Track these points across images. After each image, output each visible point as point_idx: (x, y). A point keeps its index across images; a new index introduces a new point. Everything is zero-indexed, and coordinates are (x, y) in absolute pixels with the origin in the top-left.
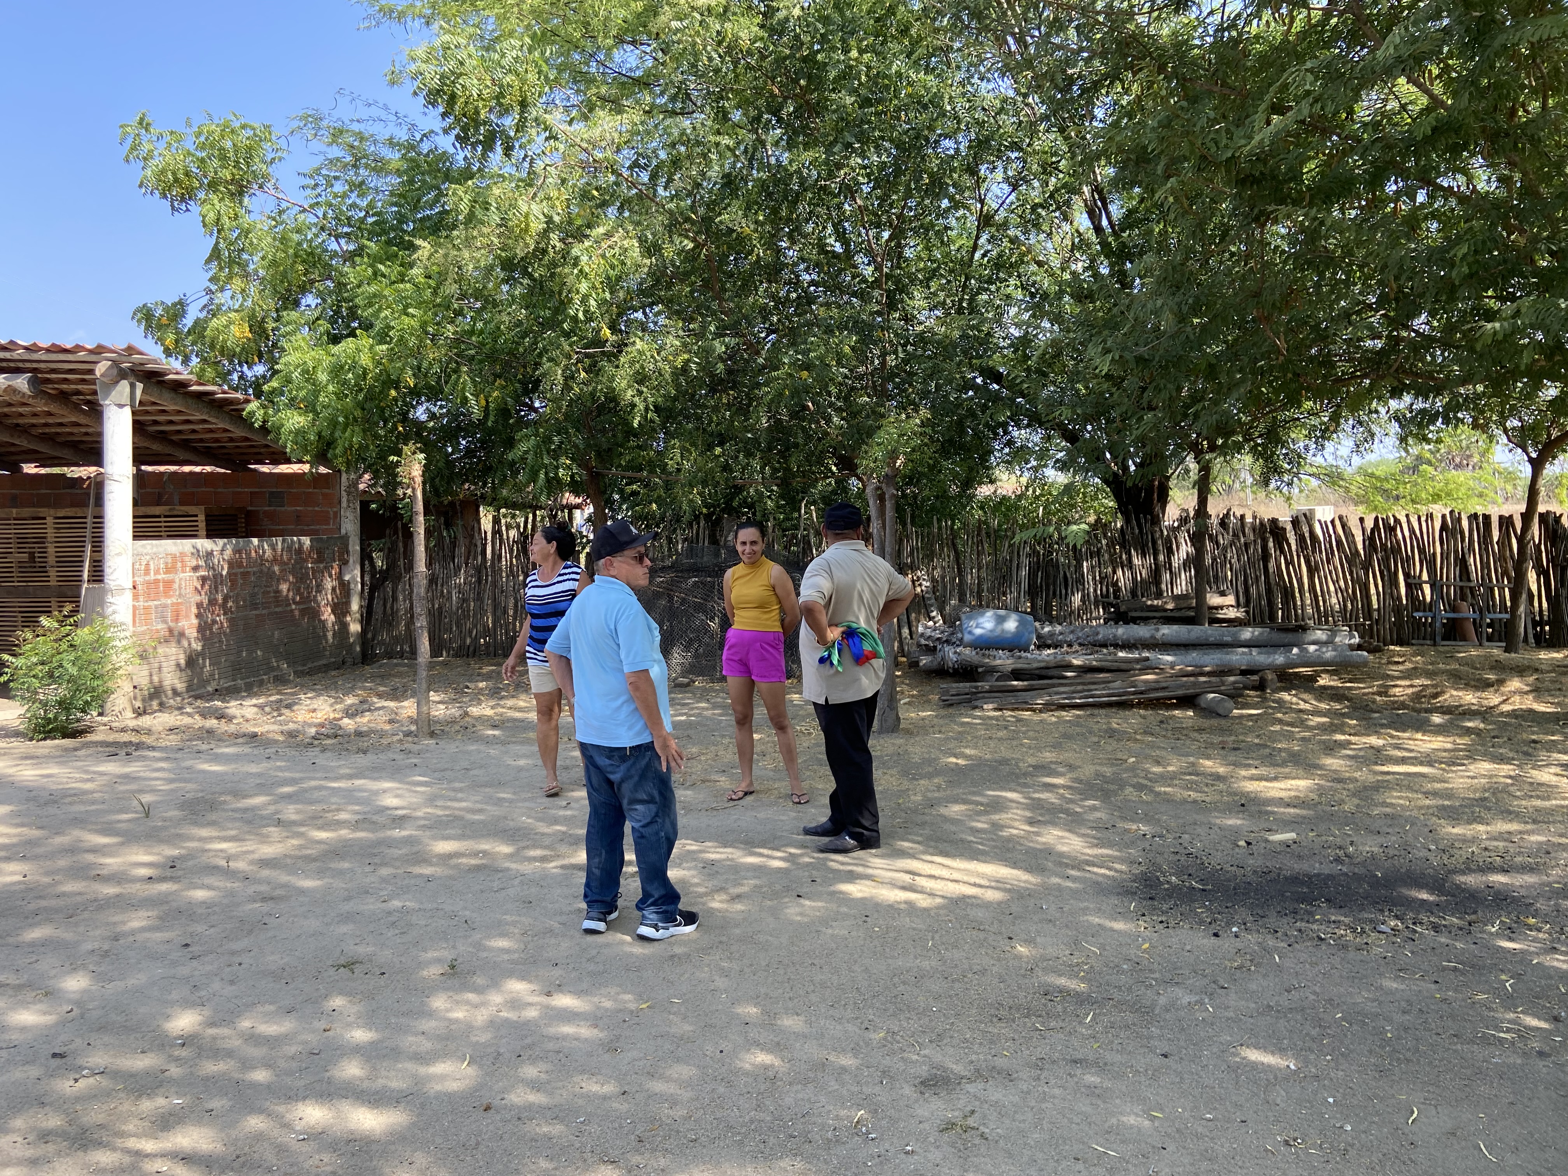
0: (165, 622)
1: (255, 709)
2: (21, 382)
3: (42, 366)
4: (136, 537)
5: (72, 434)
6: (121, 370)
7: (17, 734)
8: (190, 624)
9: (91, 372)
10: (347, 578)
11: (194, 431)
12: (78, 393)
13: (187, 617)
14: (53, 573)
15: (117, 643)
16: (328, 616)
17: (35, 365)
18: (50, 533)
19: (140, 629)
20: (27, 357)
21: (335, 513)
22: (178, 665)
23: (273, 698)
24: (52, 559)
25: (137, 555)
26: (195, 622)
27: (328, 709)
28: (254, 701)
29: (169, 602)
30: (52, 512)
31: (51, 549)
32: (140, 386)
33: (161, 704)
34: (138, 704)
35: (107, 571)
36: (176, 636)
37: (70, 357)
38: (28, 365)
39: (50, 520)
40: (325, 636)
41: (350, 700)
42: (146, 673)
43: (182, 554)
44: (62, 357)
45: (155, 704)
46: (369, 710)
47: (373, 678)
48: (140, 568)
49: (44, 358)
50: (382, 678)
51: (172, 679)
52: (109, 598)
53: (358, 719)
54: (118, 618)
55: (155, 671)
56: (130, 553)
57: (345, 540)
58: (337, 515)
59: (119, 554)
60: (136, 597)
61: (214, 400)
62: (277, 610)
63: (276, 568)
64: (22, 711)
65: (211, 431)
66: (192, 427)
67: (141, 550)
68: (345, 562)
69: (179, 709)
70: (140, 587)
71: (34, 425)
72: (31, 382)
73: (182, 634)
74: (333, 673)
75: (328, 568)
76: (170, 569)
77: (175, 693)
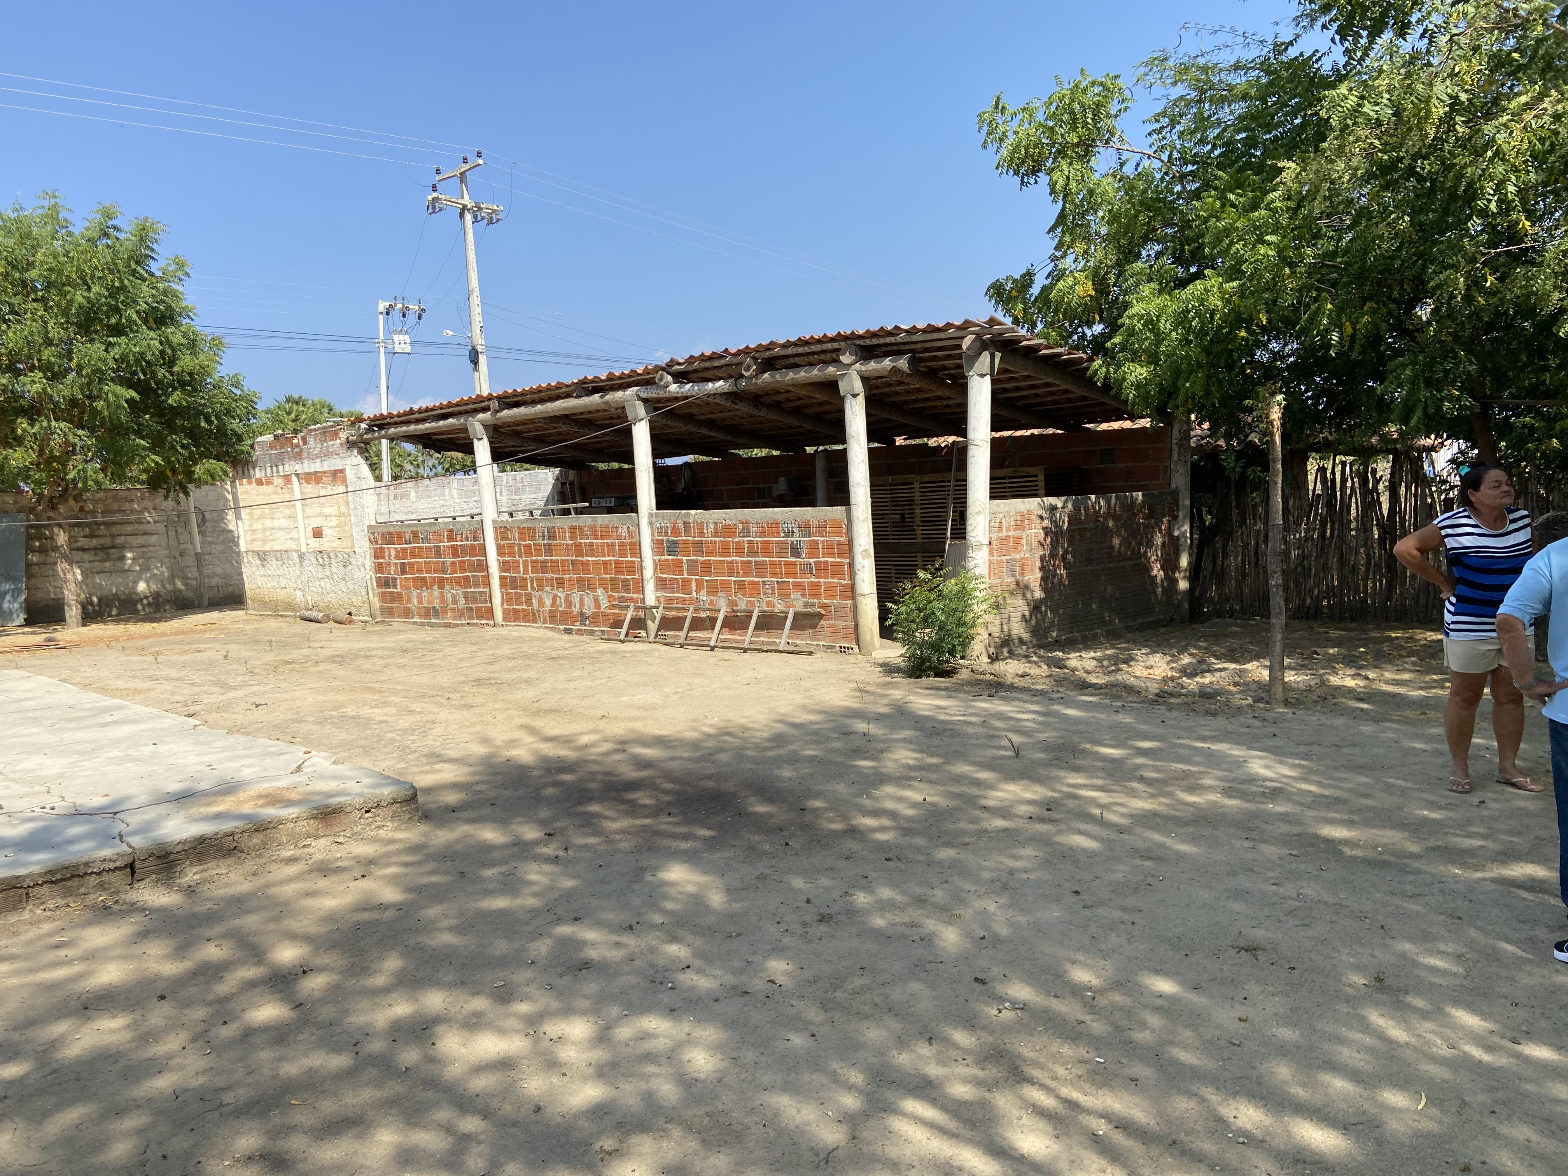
0: (1014, 576)
1: (1094, 663)
2: (903, 363)
3: (919, 346)
4: (992, 498)
5: (935, 407)
6: (983, 341)
7: (898, 670)
8: (1034, 578)
9: (959, 347)
10: (1176, 533)
11: (1037, 395)
12: (944, 368)
13: (1032, 570)
14: (919, 532)
15: (977, 593)
16: (1157, 572)
17: (913, 346)
18: (917, 496)
19: (994, 582)
20: (907, 340)
21: (1166, 467)
22: (1023, 616)
23: (1109, 652)
24: (918, 520)
25: (993, 513)
26: (1039, 575)
27: (1165, 666)
28: (1092, 654)
29: (1018, 557)
30: (919, 477)
31: (918, 511)
32: (998, 355)
33: (1010, 652)
34: (992, 650)
35: (969, 528)
36: (1022, 588)
37: (942, 335)
38: (908, 347)
39: (917, 485)
40: (1155, 592)
41: (1186, 660)
42: (998, 622)
43: (1029, 512)
44: (935, 336)
45: (1005, 650)
46: (1209, 671)
47: (1206, 637)
48: (995, 526)
49: (921, 338)
50: (1217, 638)
51: (1018, 629)
52: (971, 554)
53: (1198, 679)
54: (977, 571)
55: (1005, 621)
56: (987, 511)
57: (1175, 494)
58: (1167, 470)
59: (979, 513)
60: (991, 552)
61: (1059, 362)
62: (1111, 565)
63: (1111, 524)
64: (903, 651)
65: (1052, 393)
66: (1036, 391)
67: (995, 509)
68: (1175, 518)
69: (1026, 657)
70: (994, 543)
71: (906, 402)
72: (911, 362)
73: (1027, 587)
74: (1162, 630)
75: (1158, 524)
76: (1019, 526)
77: (1021, 641)
